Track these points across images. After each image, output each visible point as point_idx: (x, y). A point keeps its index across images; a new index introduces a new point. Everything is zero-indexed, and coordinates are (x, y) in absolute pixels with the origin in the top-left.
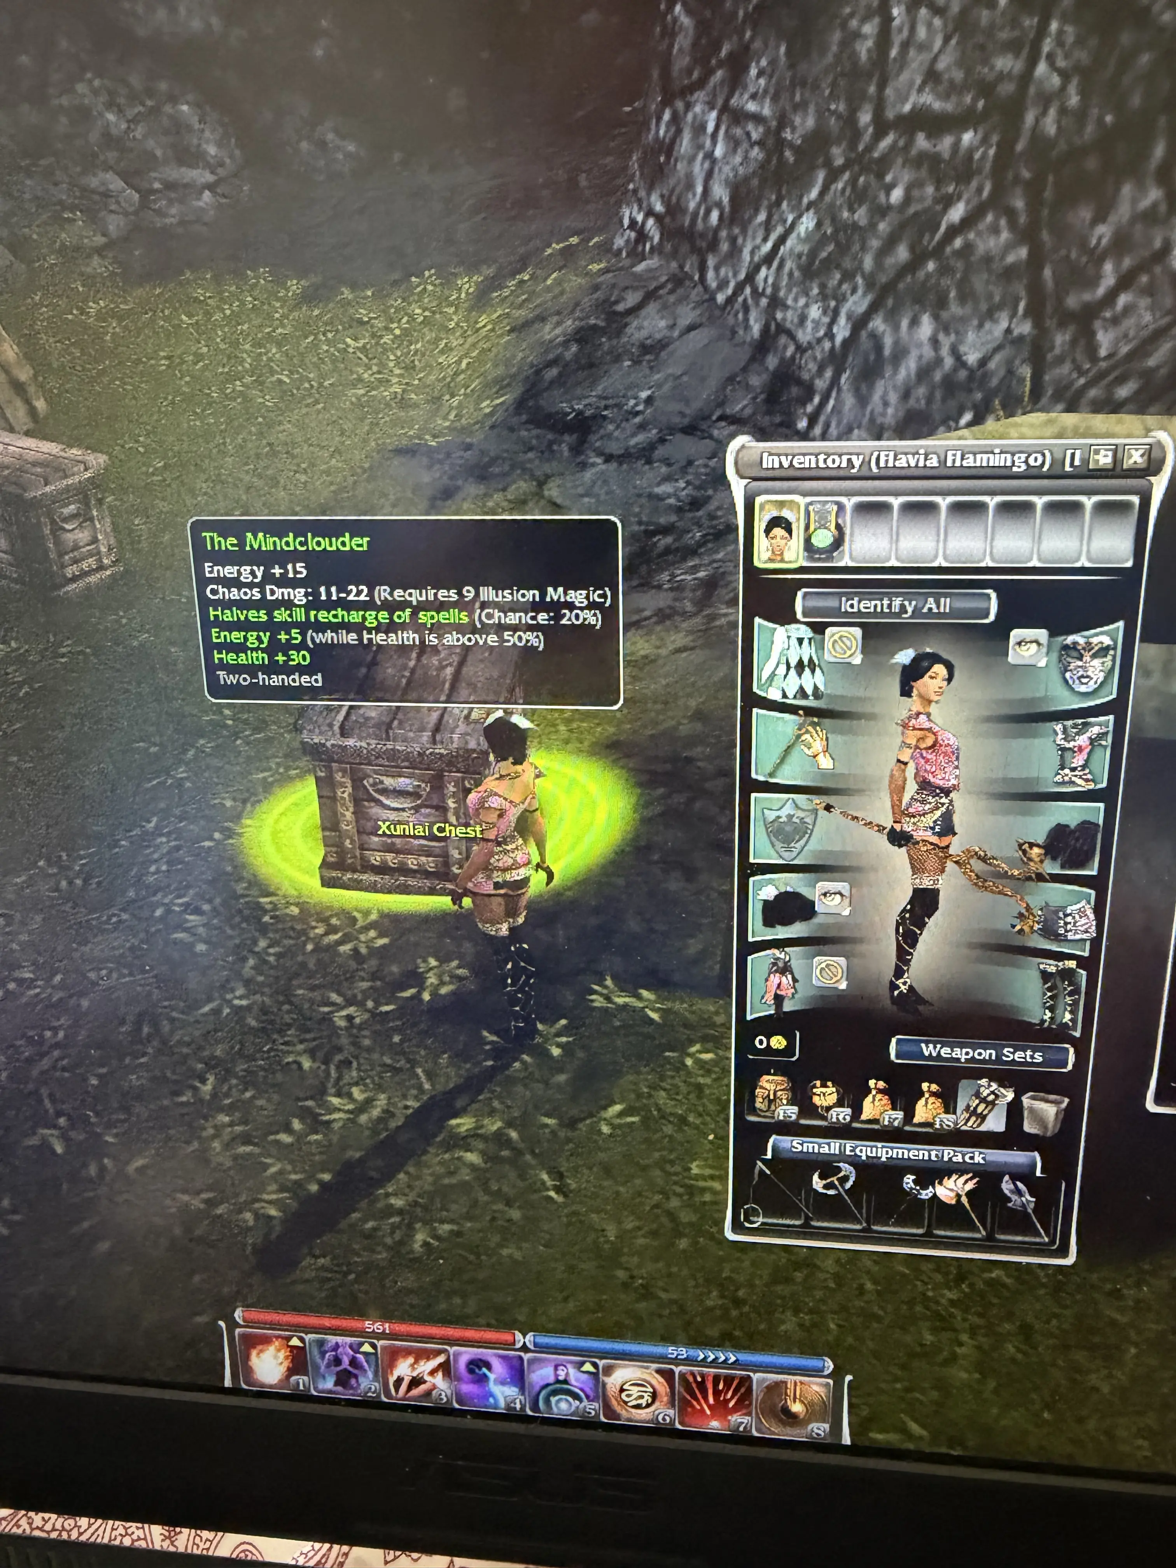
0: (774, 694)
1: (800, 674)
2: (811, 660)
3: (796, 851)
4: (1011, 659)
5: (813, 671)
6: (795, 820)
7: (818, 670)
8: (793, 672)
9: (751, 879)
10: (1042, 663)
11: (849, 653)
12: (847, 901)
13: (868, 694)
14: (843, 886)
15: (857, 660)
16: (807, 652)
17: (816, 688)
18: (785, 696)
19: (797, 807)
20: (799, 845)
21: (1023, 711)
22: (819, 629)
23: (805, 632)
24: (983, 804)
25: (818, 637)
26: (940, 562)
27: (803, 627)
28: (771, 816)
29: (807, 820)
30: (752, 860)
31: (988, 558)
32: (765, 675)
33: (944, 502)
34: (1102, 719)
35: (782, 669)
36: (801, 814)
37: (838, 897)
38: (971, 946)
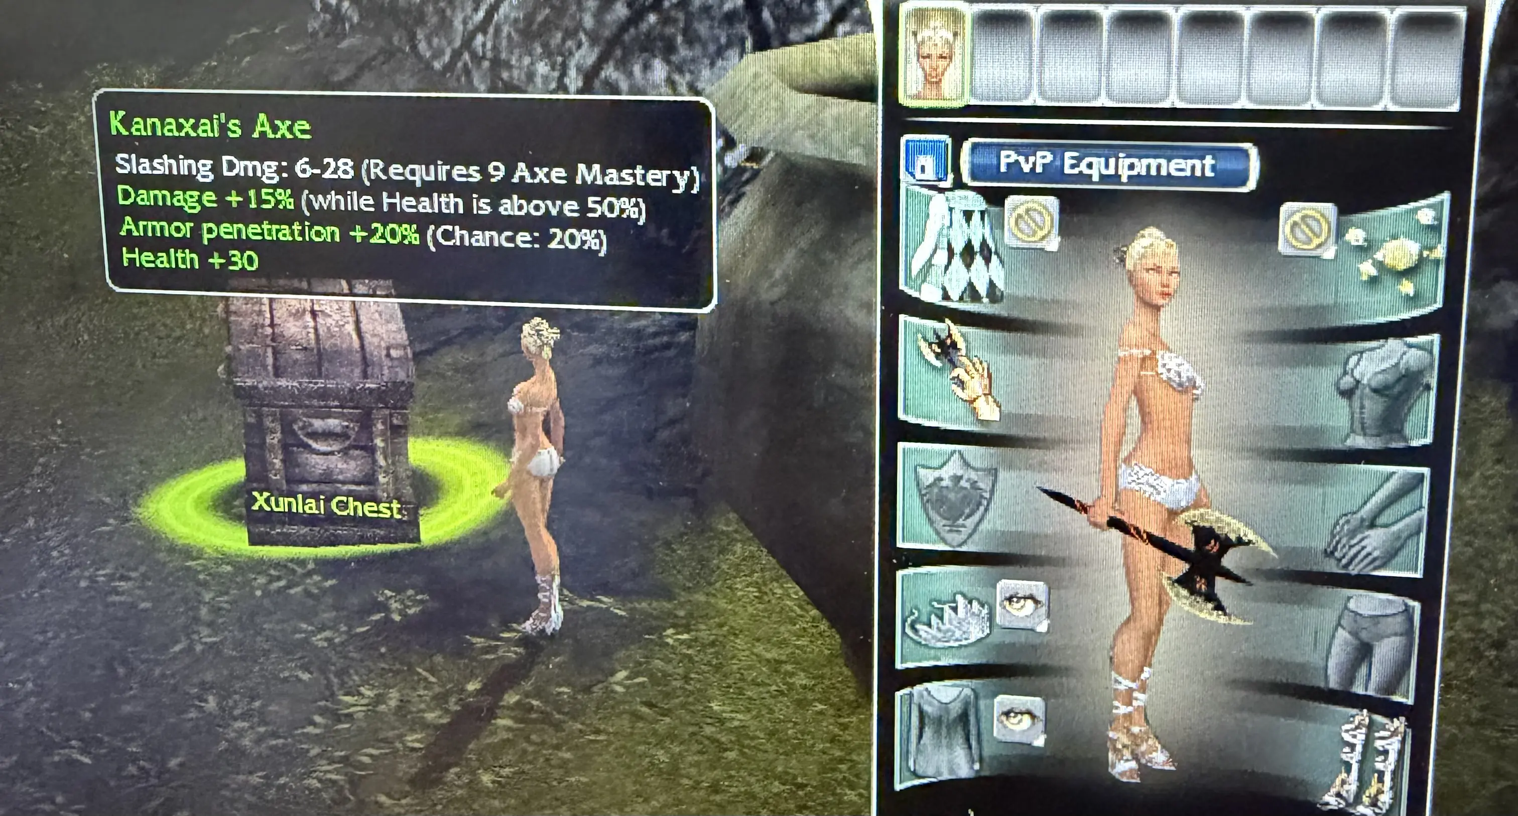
0: (930, 294)
1: (968, 266)
2: (984, 243)
3: (965, 532)
4: (1282, 247)
5: (988, 261)
6: (963, 483)
7: (994, 258)
8: (957, 261)
9: (900, 574)
10: (1329, 253)
11: (1040, 234)
12: (1043, 610)
13: (1070, 296)
14: (1039, 588)
15: (1053, 244)
16: (978, 232)
17: (992, 285)
18: (946, 297)
19: (966, 464)
20: (971, 522)
21: (1300, 325)
22: (995, 197)
23: (977, 203)
24: (1245, 465)
25: (994, 209)
26: (1173, 101)
27: (971, 194)
28: (928, 477)
29: (981, 485)
30: (900, 544)
31: (1244, 94)
32: (917, 264)
33: (1176, 14)
34: (1422, 339)
35: (942, 257)
36: (973, 475)
37: (1030, 602)
38: (1235, 683)
